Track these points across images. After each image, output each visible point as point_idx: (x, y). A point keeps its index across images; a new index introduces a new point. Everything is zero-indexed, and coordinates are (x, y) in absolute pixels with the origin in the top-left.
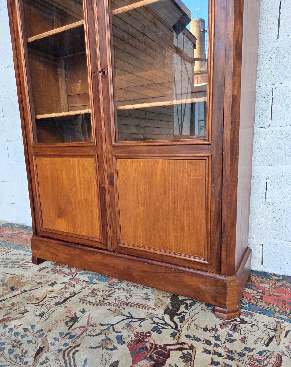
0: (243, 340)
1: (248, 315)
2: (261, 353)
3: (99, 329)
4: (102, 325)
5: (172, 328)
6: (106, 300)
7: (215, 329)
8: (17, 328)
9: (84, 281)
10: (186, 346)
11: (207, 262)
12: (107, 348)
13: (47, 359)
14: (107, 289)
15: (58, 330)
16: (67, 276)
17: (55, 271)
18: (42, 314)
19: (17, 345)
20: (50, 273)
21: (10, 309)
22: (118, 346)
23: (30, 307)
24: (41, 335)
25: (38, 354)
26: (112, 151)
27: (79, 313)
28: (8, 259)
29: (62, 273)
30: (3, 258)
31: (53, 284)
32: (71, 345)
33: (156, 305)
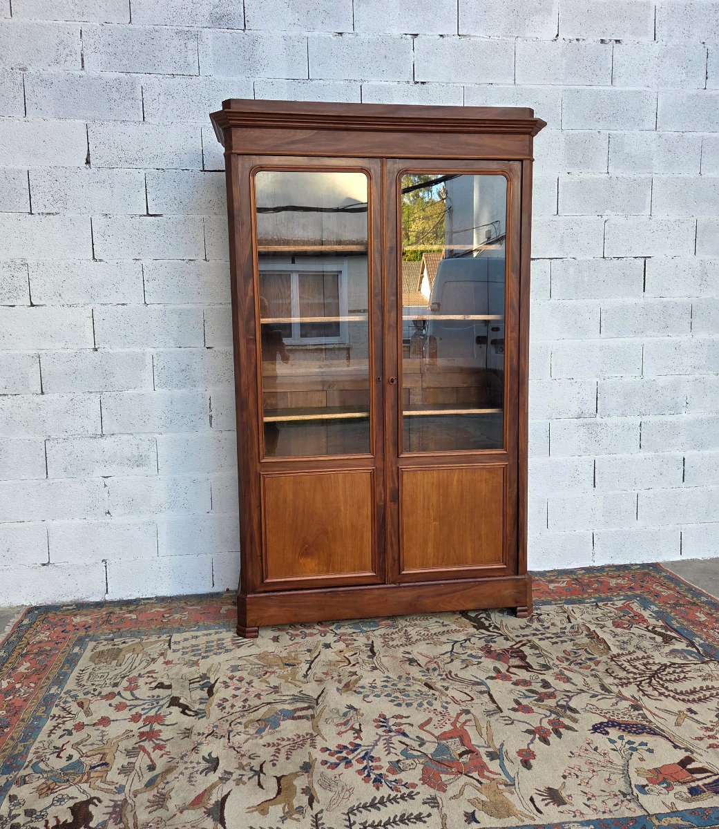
0: (553, 624)
1: (537, 609)
2: (572, 627)
3: (447, 658)
4: (443, 654)
5: (498, 636)
6: (410, 638)
7: (528, 626)
8: (375, 684)
9: (354, 633)
10: (524, 642)
11: (505, 566)
12: (475, 664)
13: (443, 687)
14: (394, 631)
15: (415, 671)
16: (325, 635)
17: (297, 635)
18: (375, 668)
19: (402, 691)
20: (298, 639)
21: (332, 678)
22: (480, 660)
23: (350, 669)
24: (408, 679)
25: (430, 687)
26: (397, 463)
27: (407, 655)
28: (193, 646)
29: (312, 635)
30: (184, 648)
31: (327, 646)
32: (444, 673)
33: (461, 627)
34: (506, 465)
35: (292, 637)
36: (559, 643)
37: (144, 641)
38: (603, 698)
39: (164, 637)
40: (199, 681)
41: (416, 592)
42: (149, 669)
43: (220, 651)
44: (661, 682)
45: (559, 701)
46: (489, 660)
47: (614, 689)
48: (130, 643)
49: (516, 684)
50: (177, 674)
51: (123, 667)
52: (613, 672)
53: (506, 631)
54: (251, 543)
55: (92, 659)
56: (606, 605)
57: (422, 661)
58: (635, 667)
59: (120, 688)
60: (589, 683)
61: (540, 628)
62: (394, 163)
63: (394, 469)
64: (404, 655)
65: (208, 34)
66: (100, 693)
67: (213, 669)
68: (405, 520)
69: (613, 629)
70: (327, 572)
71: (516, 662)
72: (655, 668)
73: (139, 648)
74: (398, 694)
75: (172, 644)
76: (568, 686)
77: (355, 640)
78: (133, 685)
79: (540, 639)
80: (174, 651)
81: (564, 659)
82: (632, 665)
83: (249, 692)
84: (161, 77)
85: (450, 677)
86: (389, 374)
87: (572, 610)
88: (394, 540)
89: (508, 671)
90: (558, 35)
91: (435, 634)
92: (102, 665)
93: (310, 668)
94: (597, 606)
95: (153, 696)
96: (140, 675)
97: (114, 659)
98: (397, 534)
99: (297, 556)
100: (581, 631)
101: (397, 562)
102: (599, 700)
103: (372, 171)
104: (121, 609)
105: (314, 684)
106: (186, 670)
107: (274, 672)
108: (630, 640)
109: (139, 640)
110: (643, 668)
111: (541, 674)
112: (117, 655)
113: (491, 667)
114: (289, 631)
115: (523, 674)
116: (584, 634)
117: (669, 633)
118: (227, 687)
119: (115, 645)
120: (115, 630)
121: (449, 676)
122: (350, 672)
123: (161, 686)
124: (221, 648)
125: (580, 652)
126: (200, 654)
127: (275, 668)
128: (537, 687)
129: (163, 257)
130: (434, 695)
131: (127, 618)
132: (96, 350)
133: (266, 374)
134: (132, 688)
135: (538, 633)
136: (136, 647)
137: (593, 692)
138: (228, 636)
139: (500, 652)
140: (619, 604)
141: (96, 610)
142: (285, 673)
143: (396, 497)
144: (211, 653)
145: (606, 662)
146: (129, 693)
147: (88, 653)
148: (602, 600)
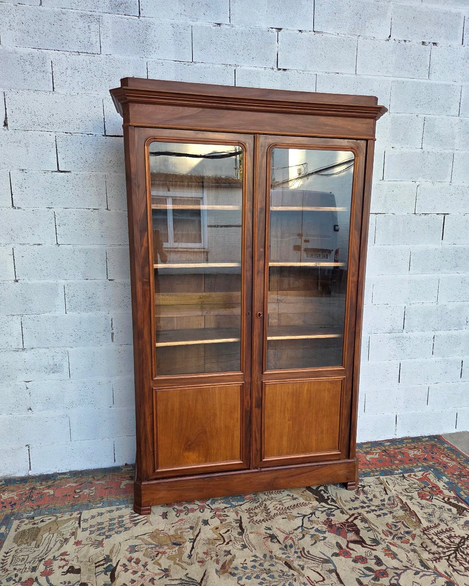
0: (374, 496)
1: (361, 481)
2: (389, 499)
3: (299, 533)
4: (296, 530)
5: (336, 509)
6: (269, 513)
7: (357, 498)
8: (246, 564)
9: (226, 508)
10: (356, 515)
11: (340, 453)
12: (321, 540)
13: (300, 566)
14: (257, 505)
15: (276, 548)
16: (203, 510)
17: (181, 511)
18: (244, 546)
19: (268, 572)
20: (182, 516)
21: (212, 558)
22: (325, 535)
23: (225, 547)
24: (271, 557)
25: (290, 567)
26: (261, 378)
27: (268, 531)
28: (99, 524)
29: (193, 510)
30: (91, 526)
31: (206, 522)
32: (299, 551)
33: (307, 500)
34: (344, 378)
35: (178, 512)
36: (382, 516)
37: (59, 519)
38: (424, 575)
39: (75, 515)
40: (103, 564)
41: (274, 475)
42: (62, 551)
43: (120, 529)
44: (464, 556)
45: (391, 580)
46: (333, 535)
47: (430, 564)
48: (48, 522)
49: (355, 561)
50: (85, 556)
51: (41, 548)
52: (427, 547)
53: (341, 504)
54: (145, 442)
55: (15, 540)
56: (410, 476)
57: (281, 537)
58: (441, 540)
59: (37, 574)
60: (411, 558)
61: (366, 500)
62: (266, 138)
63: (259, 383)
64: (266, 531)
65: (108, 19)
66: (20, 579)
67: (115, 550)
68: (267, 421)
69: (419, 500)
70: (206, 462)
71: (351, 536)
72: (457, 541)
73: (54, 527)
74: (264, 576)
75: (82, 522)
76: (394, 563)
77: (227, 516)
78: (48, 569)
79: (368, 512)
80: (83, 530)
81: (388, 534)
82: (439, 539)
83: (144, 576)
84: (67, 53)
85: (305, 556)
86: (257, 309)
87: (387, 482)
88: (258, 436)
89: (347, 546)
90: (390, 36)
91: (288, 508)
92: (23, 546)
93: (193, 548)
94: (404, 477)
95: (65, 582)
96: (54, 558)
97: (34, 540)
98: (260, 432)
99: (181, 451)
100: (396, 503)
101: (259, 453)
102: (421, 577)
103: (247, 145)
104: (41, 484)
105: (197, 565)
106: (93, 551)
107: (164, 553)
108: (433, 512)
109: (54, 518)
110: (447, 541)
111: (373, 549)
112: (36, 535)
113: (334, 542)
114: (176, 507)
115: (359, 550)
116: (399, 507)
117: (460, 504)
118: (126, 570)
119: (35, 524)
120: (35, 508)
121: (303, 554)
122: (225, 551)
123: (72, 570)
124: (121, 527)
125: (400, 525)
126: (104, 534)
127: (166, 547)
128: (372, 563)
129: (72, 207)
130: (293, 575)
131: (46, 493)
132: (17, 281)
133: (157, 302)
134: (47, 573)
135: (365, 505)
136: (51, 526)
137: (416, 569)
138: (127, 511)
139: (339, 525)
140: (420, 474)
141: (21, 486)
142: (174, 553)
143: (260, 404)
144: (114, 532)
145: (420, 536)
146: (44, 578)
147: (12, 534)
148: (406, 471)
